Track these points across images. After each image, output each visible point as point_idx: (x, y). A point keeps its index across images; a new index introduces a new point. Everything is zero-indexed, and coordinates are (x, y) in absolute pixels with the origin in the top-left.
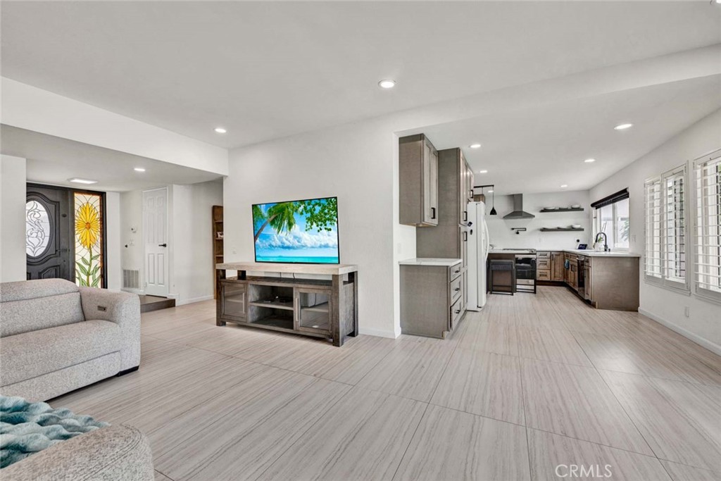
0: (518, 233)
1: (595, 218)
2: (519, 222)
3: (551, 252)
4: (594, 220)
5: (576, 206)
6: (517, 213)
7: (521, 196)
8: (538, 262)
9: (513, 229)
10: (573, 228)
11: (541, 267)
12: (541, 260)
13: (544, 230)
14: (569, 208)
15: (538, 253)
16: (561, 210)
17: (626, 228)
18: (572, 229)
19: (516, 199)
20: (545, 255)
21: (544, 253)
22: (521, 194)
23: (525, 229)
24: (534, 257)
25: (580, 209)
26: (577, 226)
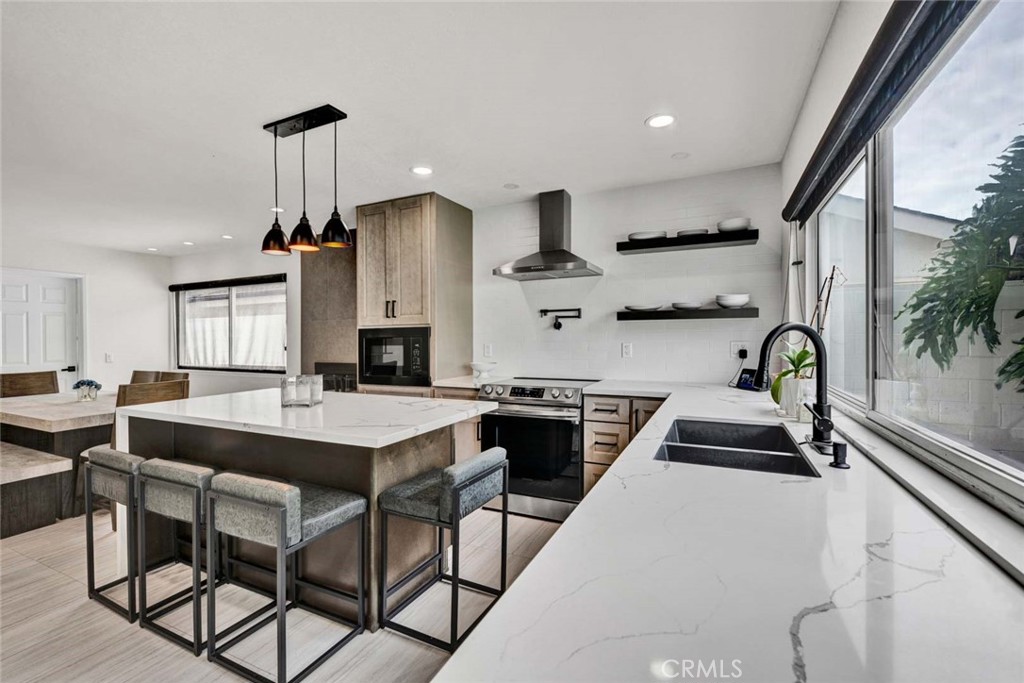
0: (558, 326)
1: (797, 263)
2: (557, 290)
3: (631, 399)
4: (793, 271)
5: (735, 223)
8: (589, 438)
9: (544, 312)
10: (724, 307)
11: (599, 455)
12: (598, 428)
13: (628, 315)
14: (713, 230)
15: (590, 405)
17: (915, 308)
18: (720, 310)
19: (551, 207)
20: (612, 411)
21: (610, 403)
22: (562, 192)
23: (578, 313)
24: (573, 415)
25: (747, 235)
26: (737, 300)
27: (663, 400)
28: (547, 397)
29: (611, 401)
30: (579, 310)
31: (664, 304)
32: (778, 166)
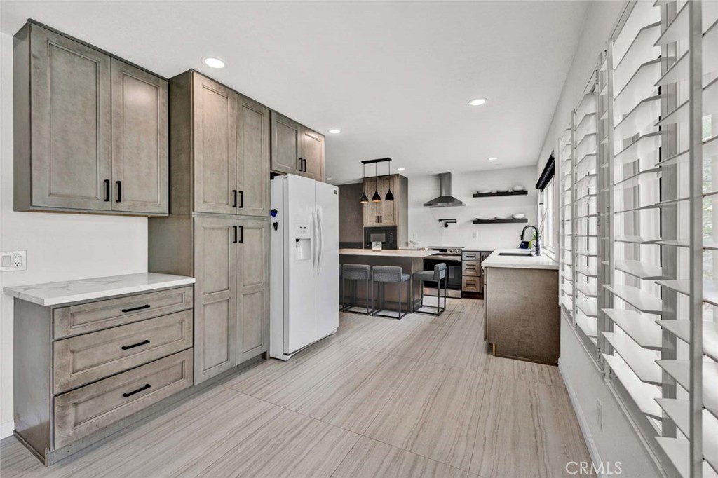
0: (446, 226)
1: (541, 204)
2: (446, 212)
3: (481, 252)
4: (539, 206)
5: (518, 188)
6: (446, 199)
7: (449, 175)
8: (464, 267)
9: (441, 220)
10: (515, 219)
11: (469, 273)
12: (468, 263)
13: (477, 222)
14: (510, 191)
15: (464, 255)
16: (499, 194)
18: (513, 220)
19: (443, 179)
20: (473, 257)
21: (472, 254)
22: (450, 173)
23: (455, 221)
24: (458, 258)
25: (524, 192)
26: (520, 216)
27: (492, 252)
28: (448, 252)
29: (473, 253)
30: (456, 220)
31: (491, 217)
32: (535, 166)
